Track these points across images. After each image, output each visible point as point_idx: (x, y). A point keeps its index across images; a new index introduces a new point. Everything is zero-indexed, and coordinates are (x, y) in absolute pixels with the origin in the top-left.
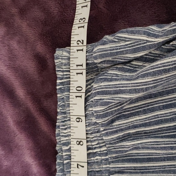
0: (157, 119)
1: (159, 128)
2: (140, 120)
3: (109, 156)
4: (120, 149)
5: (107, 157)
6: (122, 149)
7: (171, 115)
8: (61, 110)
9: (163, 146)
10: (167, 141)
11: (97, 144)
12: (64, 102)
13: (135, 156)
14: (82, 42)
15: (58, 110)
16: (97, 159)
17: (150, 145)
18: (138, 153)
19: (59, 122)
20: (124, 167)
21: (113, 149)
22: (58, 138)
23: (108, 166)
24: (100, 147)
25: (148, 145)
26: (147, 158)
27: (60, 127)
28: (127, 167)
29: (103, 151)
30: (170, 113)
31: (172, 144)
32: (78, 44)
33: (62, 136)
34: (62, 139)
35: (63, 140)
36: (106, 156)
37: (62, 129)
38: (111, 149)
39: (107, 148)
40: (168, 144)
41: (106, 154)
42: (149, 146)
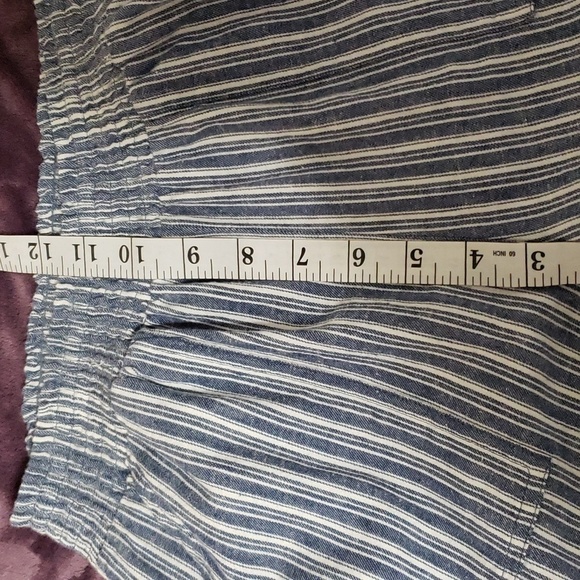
0: (256, 60)
1: (262, 83)
2: (214, 58)
3: (155, 153)
4: (175, 135)
5: (150, 157)
6: (181, 134)
7: (288, 50)
8: (46, 56)
9: (267, 118)
10: (274, 108)
11: (126, 127)
12: (51, 35)
13: (213, 151)
14: (32, 247)
15: (42, 59)
16: (129, 163)
17: (236, 120)
18: (220, 144)
19: (43, 87)
20: (189, 178)
21: (162, 136)
22: (42, 123)
23: (153, 176)
24: (135, 134)
25: (233, 120)
26: (239, 155)
27: (48, 97)
28: (196, 178)
29: (141, 142)
30: (287, 43)
31: (286, 113)
32: (37, 255)
33: (54, 115)
34: (53, 124)
35: (56, 126)
36: (148, 154)
37: (52, 100)
38: (157, 137)
39: (148, 134)
40: (277, 114)
41: (148, 150)
42: (237, 123)
